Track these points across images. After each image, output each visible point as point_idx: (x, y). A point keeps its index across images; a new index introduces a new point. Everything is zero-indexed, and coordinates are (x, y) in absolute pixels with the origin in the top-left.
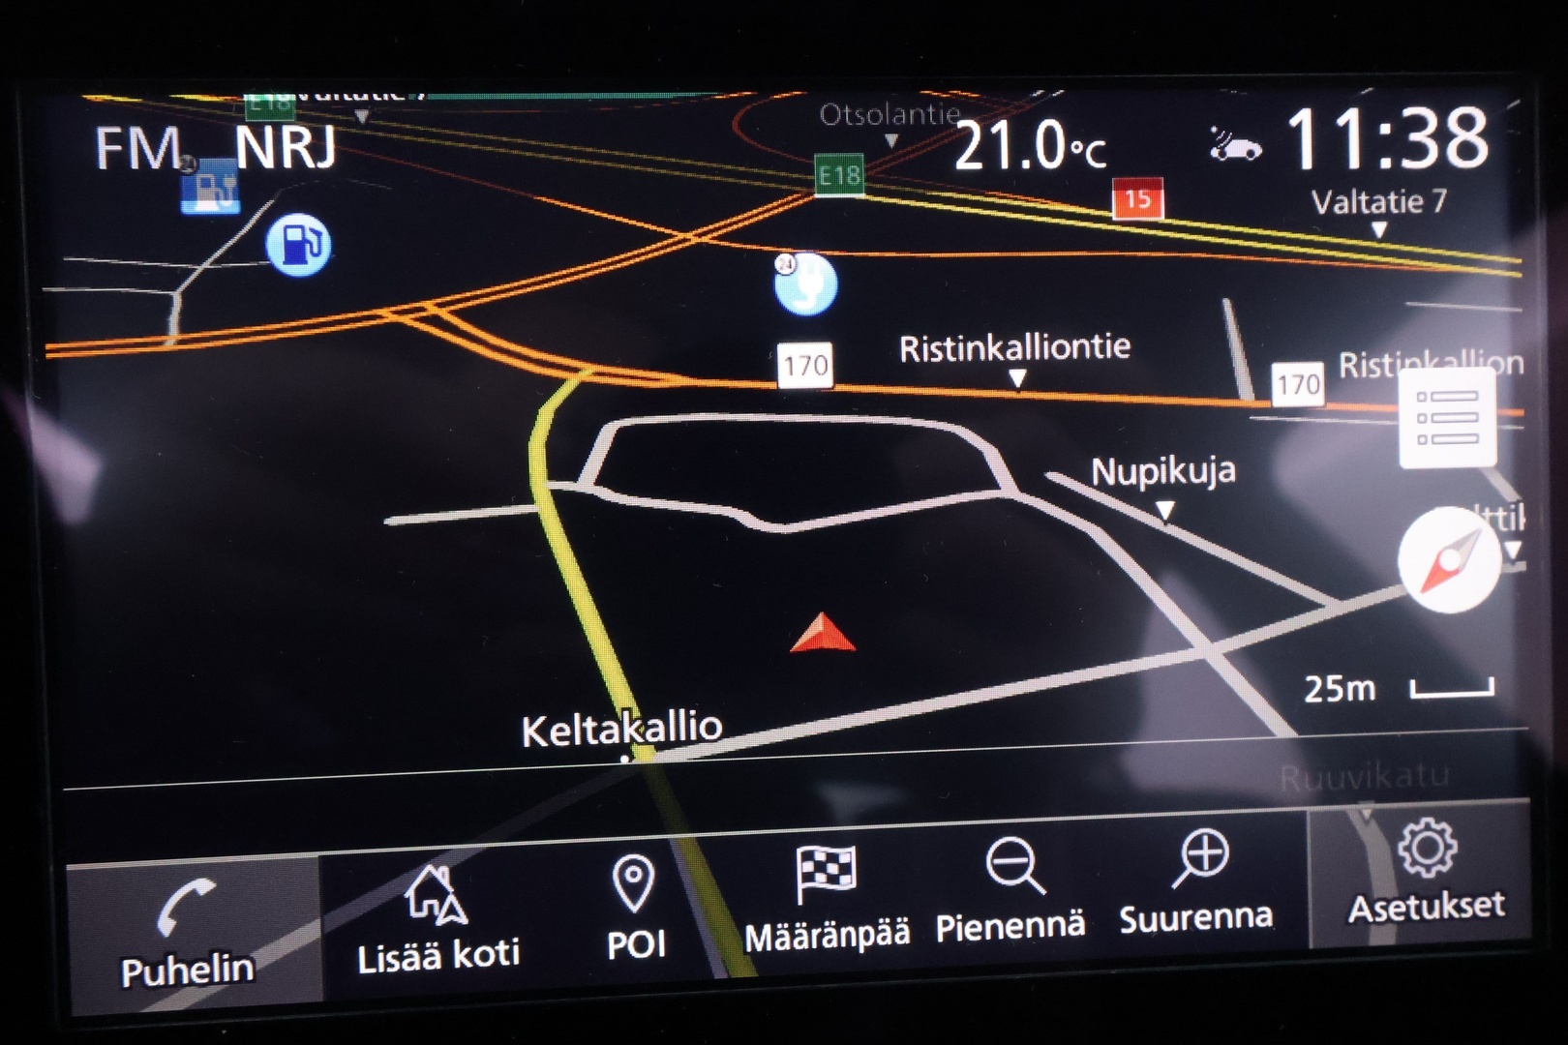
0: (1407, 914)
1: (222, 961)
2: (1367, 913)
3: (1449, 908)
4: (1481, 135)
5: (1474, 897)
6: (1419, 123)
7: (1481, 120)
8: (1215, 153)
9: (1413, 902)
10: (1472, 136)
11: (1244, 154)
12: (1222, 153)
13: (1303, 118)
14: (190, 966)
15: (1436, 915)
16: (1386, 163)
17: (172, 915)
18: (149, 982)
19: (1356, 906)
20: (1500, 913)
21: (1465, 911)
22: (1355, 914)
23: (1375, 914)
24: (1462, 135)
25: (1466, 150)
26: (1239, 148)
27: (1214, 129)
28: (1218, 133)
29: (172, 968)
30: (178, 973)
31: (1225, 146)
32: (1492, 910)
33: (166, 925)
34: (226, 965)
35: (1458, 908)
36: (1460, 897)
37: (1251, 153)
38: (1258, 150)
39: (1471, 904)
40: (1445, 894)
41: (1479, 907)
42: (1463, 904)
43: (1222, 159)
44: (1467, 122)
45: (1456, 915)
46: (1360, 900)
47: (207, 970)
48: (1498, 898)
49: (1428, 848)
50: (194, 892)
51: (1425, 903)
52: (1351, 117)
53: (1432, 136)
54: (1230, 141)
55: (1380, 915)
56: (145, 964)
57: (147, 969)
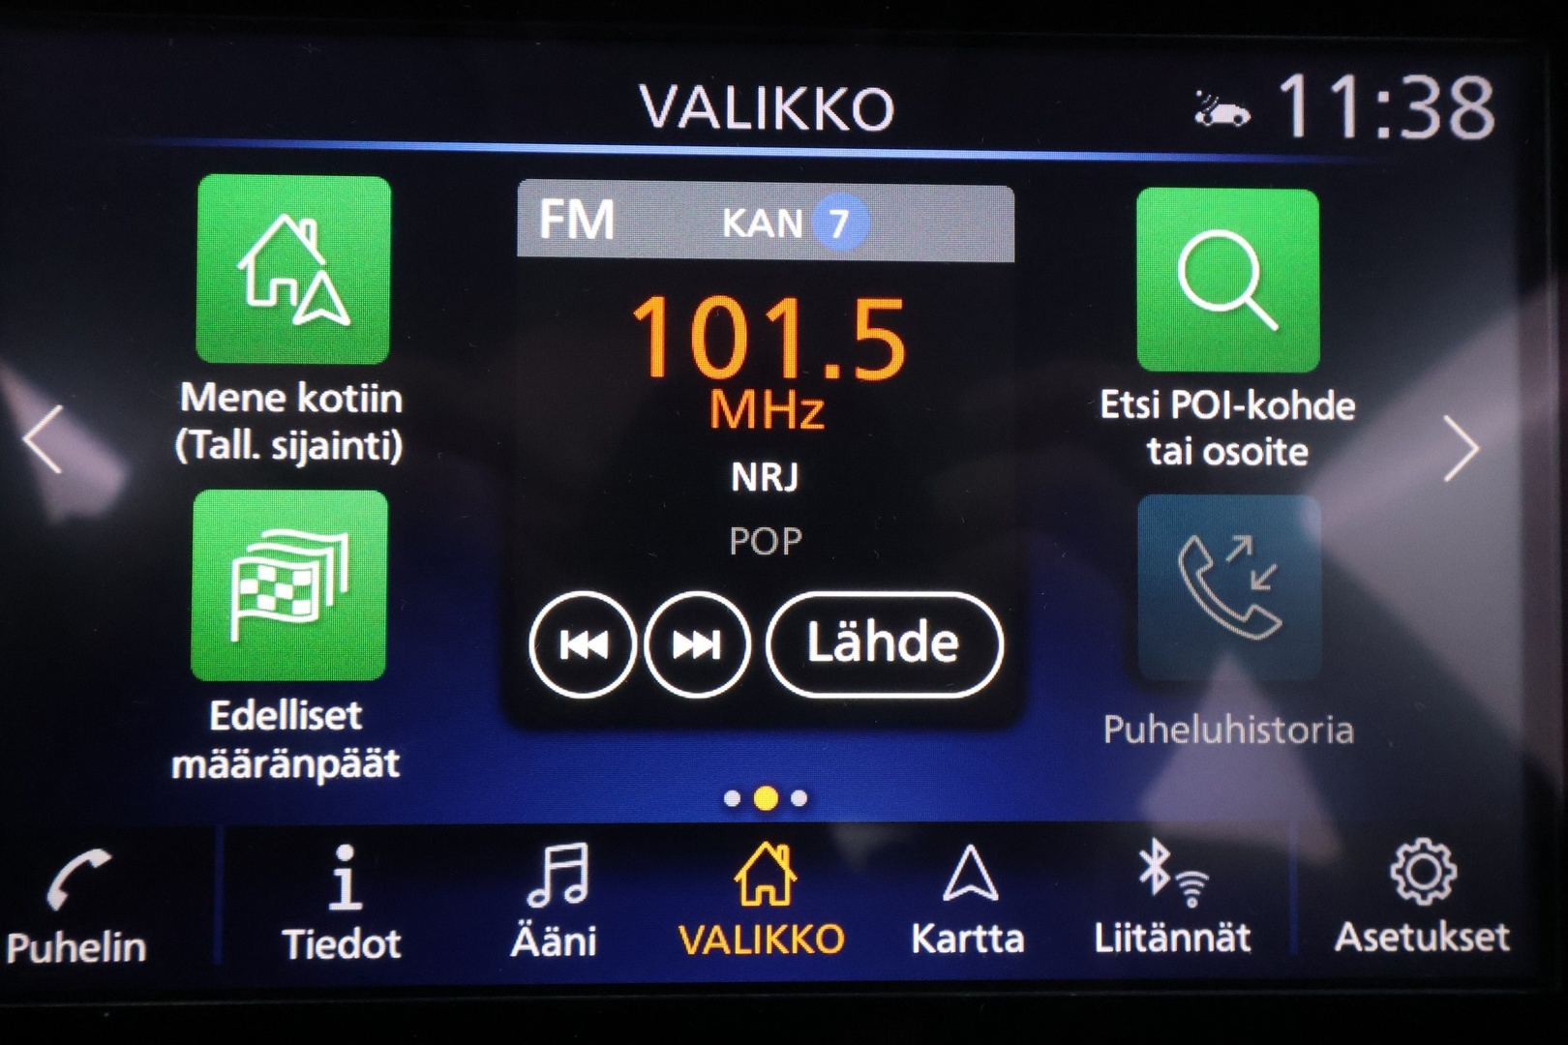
0: (1400, 944)
1: (113, 939)
2: (1355, 941)
3: (1447, 939)
4: (1486, 105)
5: (1476, 929)
6: (1421, 92)
7: (1487, 91)
8: (1200, 117)
9: (1406, 931)
10: (1477, 106)
11: (1230, 119)
12: (1208, 118)
13: (1296, 83)
14: (79, 943)
15: (1433, 946)
16: (1384, 133)
17: (64, 887)
18: (35, 959)
19: (1344, 933)
20: (1505, 948)
21: (1465, 944)
22: (1341, 943)
23: (1364, 943)
24: (1467, 105)
25: (1472, 121)
26: (1225, 113)
27: (1199, 93)
28: (1204, 96)
29: (60, 945)
30: (66, 950)
31: (1211, 110)
32: (1496, 944)
33: (56, 898)
34: (117, 943)
35: (1457, 940)
36: (1459, 928)
37: (1238, 119)
38: (1246, 116)
39: (1472, 936)
40: (1443, 923)
41: (1481, 940)
42: (1463, 935)
43: (1208, 125)
44: (1472, 93)
45: (1455, 948)
46: (1348, 926)
47: (97, 949)
48: (1502, 931)
49: (1424, 872)
50: (87, 865)
51: (1420, 933)
52: (1346, 83)
53: (1434, 106)
54: (1217, 105)
55: (1370, 944)
56: (32, 939)
57: (34, 944)
